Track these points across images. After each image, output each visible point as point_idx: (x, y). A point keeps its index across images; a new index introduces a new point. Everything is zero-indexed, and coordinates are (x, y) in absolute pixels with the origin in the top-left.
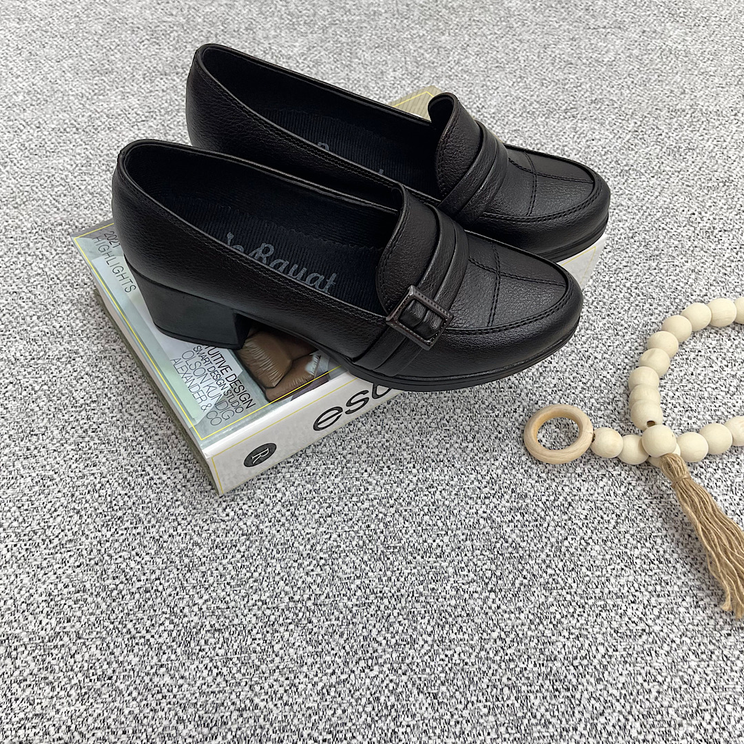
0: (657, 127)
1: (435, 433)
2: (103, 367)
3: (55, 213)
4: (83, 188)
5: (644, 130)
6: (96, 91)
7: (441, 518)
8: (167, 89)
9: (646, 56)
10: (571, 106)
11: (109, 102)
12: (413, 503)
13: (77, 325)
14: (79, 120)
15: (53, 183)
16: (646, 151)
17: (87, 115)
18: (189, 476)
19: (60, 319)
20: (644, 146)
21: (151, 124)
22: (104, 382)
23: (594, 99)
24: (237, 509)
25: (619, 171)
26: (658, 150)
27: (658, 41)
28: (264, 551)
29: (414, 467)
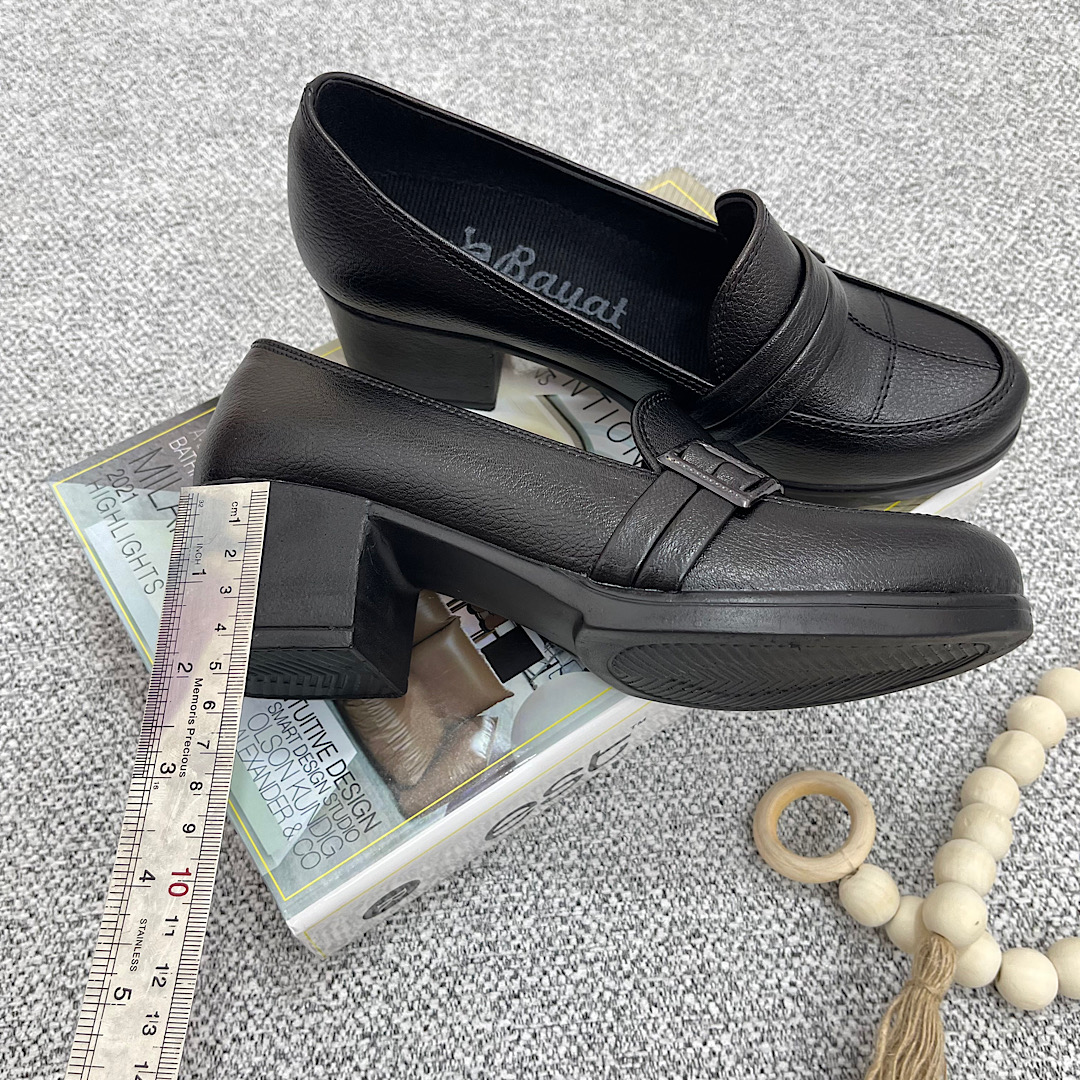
0: (1063, 222)
1: (699, 825)
2: (114, 702)
3: (29, 402)
4: (76, 353)
5: (1040, 225)
6: (98, 170)
7: (715, 996)
8: (218, 162)
9: (1036, 86)
10: (912, 180)
11: (119, 190)
12: (665, 970)
13: (68, 619)
14: (69, 225)
15: (25, 345)
16: (1046, 264)
17: (82, 215)
18: (265, 917)
19: (38, 608)
20: (1040, 256)
21: (192, 229)
22: (116, 732)
23: (950, 167)
24: (352, 984)
25: (1000, 304)
26: (1065, 264)
27: (1055, 58)
28: (402, 1067)
29: (665, 895)
